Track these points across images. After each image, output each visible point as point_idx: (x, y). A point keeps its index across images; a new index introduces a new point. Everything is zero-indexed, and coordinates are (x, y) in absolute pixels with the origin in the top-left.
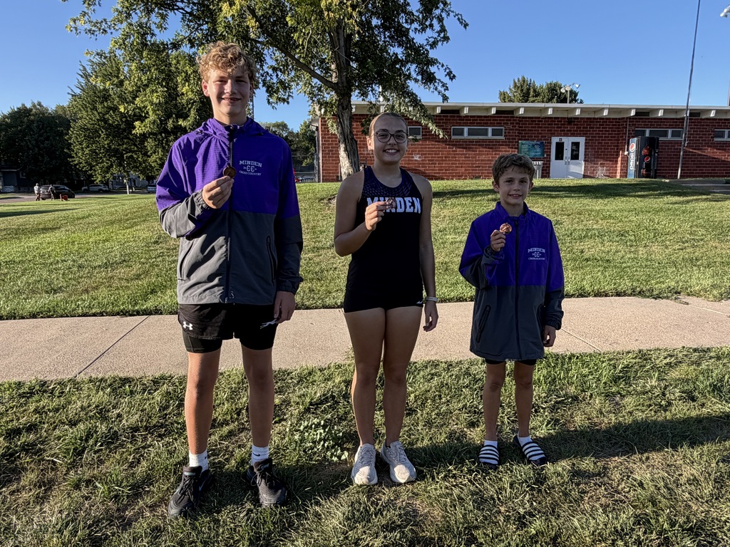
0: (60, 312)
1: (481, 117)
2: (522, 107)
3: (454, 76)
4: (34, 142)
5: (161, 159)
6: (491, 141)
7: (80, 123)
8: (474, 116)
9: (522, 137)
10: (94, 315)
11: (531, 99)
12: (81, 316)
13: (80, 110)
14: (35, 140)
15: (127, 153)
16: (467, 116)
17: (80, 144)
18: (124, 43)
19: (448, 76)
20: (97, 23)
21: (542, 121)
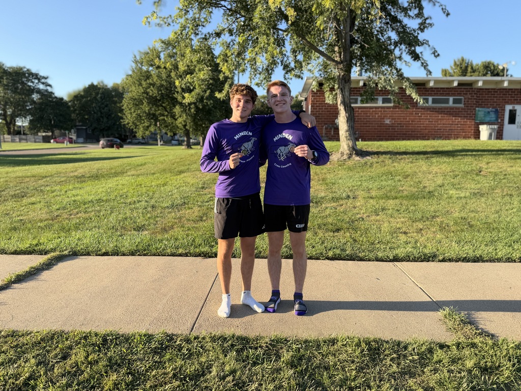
0: (154, 251)
1: (444, 88)
2: (481, 80)
3: (438, 55)
4: (98, 108)
5: (185, 121)
6: (452, 108)
7: (130, 95)
8: (438, 88)
9: (479, 105)
10: (180, 255)
11: (469, 74)
12: (170, 256)
13: (131, 85)
14: (99, 107)
15: (161, 116)
16: (432, 88)
17: (130, 110)
18: (182, 34)
19: (433, 55)
20: (165, 18)
21: (497, 92)
